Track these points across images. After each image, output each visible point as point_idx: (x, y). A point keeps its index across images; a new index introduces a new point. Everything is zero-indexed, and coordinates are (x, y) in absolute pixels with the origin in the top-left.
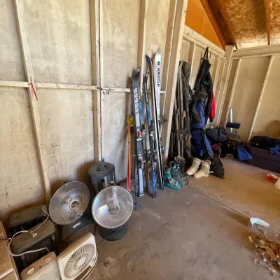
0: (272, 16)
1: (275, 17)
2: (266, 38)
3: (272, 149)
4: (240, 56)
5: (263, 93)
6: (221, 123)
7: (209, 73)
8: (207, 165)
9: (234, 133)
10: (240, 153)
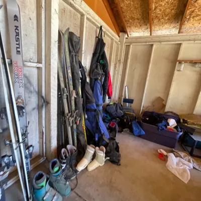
0: (154, 7)
1: (156, 8)
2: (149, 30)
3: (160, 125)
4: (131, 43)
5: (149, 75)
6: (119, 98)
7: (104, 52)
8: (101, 154)
9: (129, 108)
10: (134, 128)
